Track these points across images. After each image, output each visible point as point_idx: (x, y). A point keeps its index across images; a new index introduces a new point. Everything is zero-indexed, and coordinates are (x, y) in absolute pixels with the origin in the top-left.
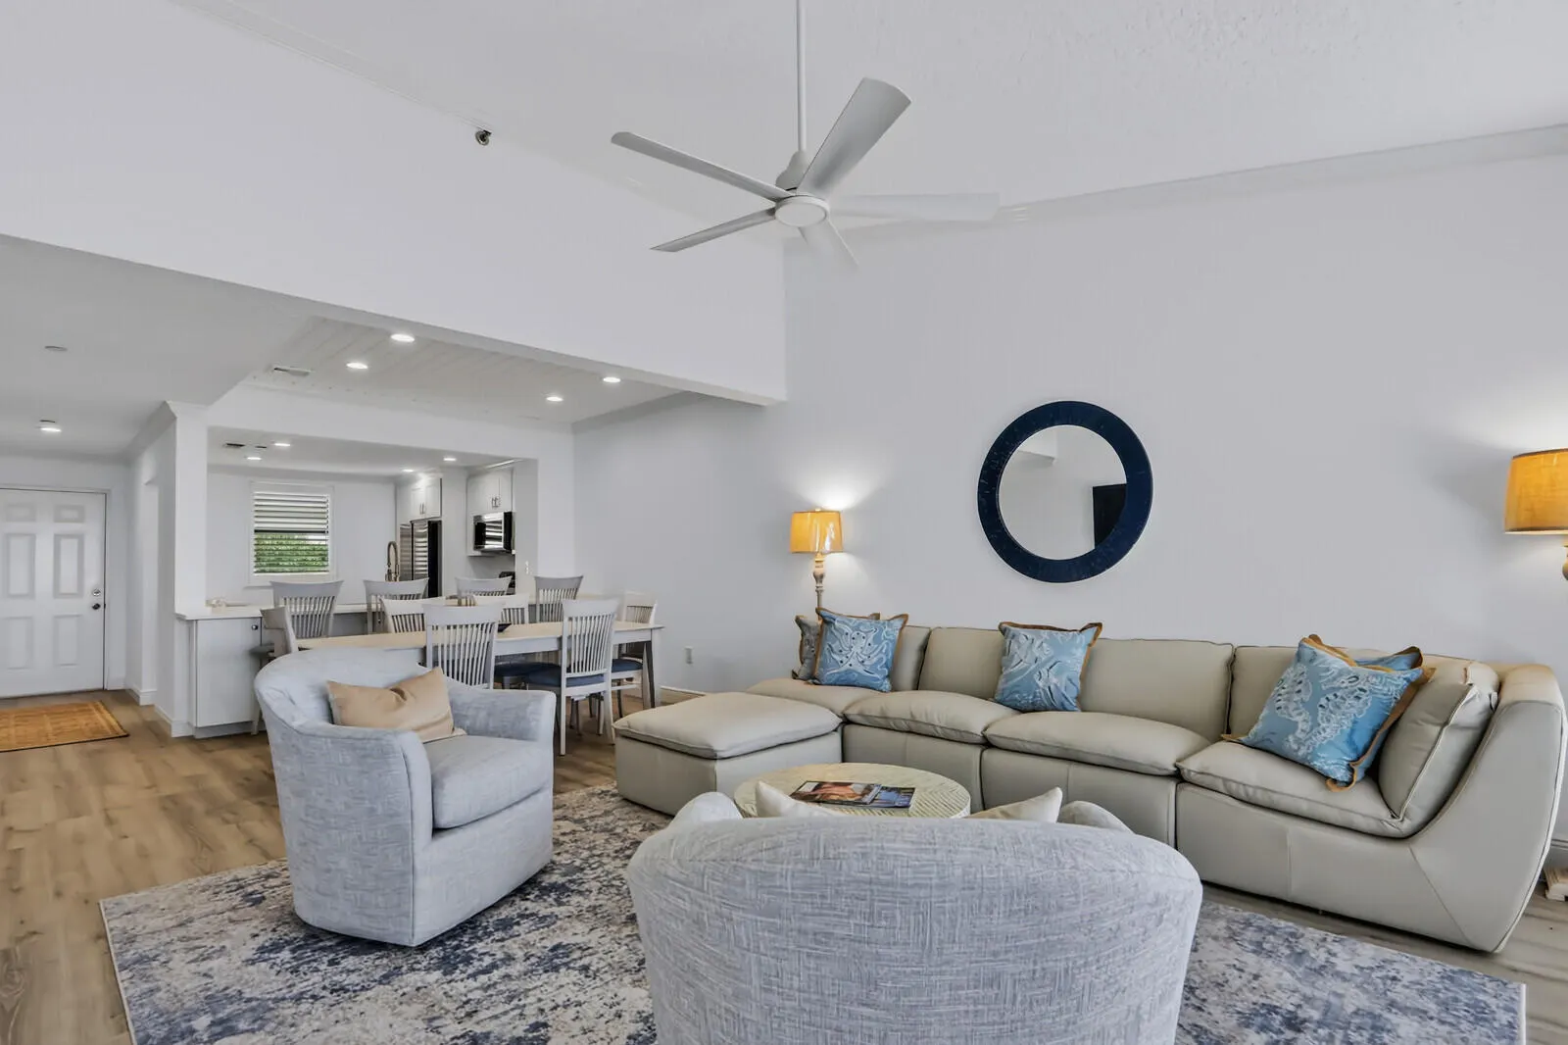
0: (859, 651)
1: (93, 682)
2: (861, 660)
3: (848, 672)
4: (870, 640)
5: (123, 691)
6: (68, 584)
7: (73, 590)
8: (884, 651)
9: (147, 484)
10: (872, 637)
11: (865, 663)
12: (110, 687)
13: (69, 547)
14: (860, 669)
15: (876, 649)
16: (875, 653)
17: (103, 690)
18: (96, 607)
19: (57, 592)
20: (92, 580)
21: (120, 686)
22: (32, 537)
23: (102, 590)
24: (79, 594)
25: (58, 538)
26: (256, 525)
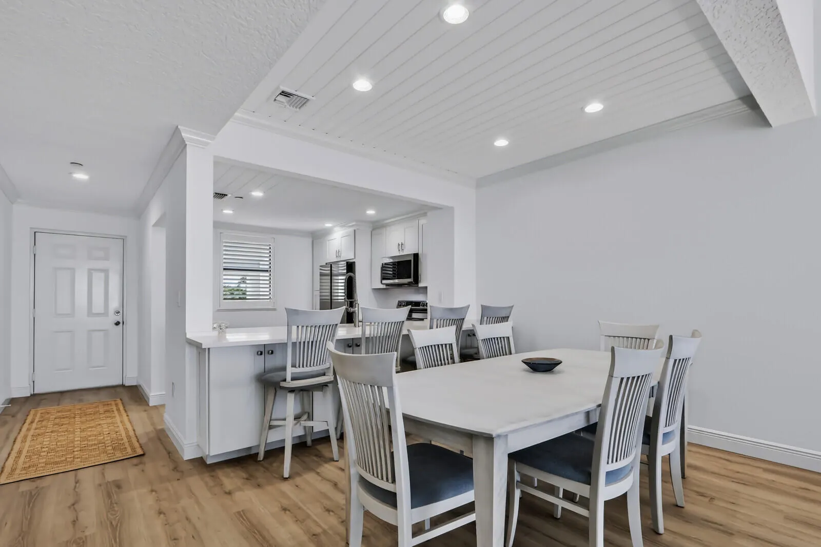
1: (115, 381)
5: (136, 386)
6: (98, 307)
7: (102, 310)
9: (154, 225)
12: (127, 383)
13: (98, 279)
17: (123, 386)
18: (117, 324)
19: (90, 313)
20: (114, 304)
21: (134, 384)
22: (73, 270)
23: (121, 312)
24: (105, 314)
25: (90, 272)
26: (224, 265)
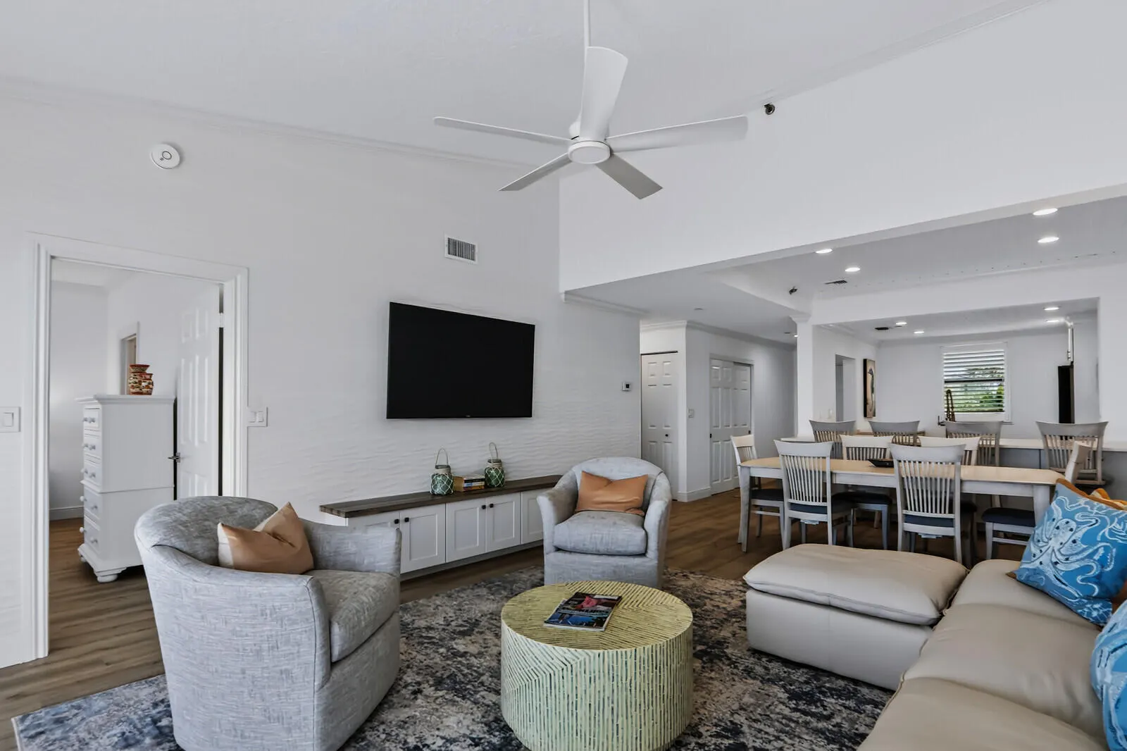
0: (1057, 546)
2: (1054, 560)
3: (1036, 572)
4: (1079, 535)
8: (1096, 557)
10: (1084, 530)
11: (1058, 566)
14: (1050, 572)
15: (1084, 550)
16: (1080, 557)
26: (946, 378)
